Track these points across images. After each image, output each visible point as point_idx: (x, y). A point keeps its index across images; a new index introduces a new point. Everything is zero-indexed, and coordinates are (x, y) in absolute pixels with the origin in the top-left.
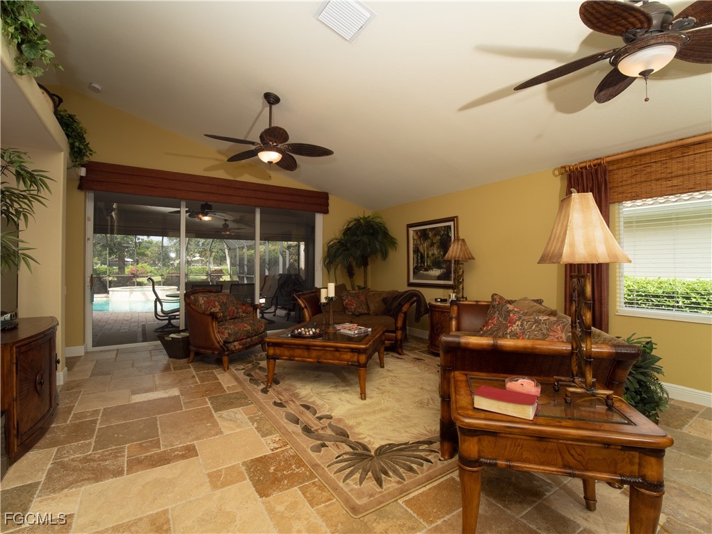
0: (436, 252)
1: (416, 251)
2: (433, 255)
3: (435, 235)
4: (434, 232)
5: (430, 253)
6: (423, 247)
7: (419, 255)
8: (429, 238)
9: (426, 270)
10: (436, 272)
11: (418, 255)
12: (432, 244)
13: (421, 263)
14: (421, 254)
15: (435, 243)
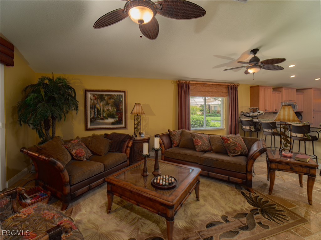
0: (110, 109)
1: (93, 107)
2: (108, 110)
3: (110, 99)
4: (109, 97)
5: (106, 109)
6: (100, 105)
7: (96, 110)
8: (105, 100)
9: (102, 119)
10: (111, 120)
11: (94, 110)
12: (107, 104)
13: (98, 115)
14: (98, 109)
15: (110, 103)
